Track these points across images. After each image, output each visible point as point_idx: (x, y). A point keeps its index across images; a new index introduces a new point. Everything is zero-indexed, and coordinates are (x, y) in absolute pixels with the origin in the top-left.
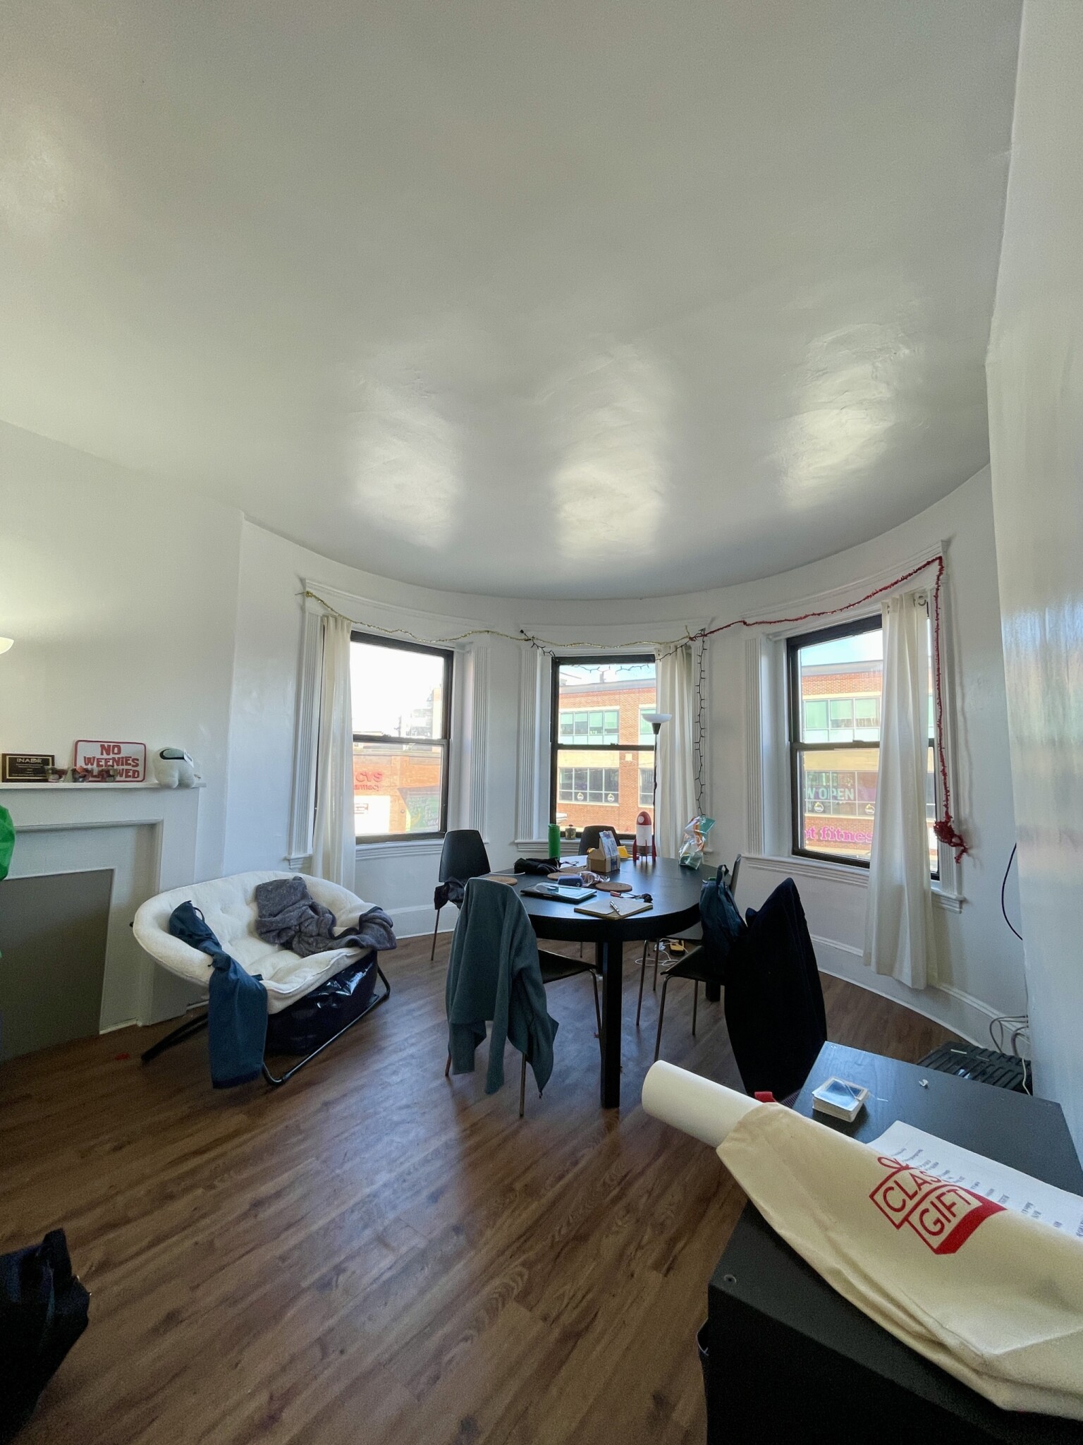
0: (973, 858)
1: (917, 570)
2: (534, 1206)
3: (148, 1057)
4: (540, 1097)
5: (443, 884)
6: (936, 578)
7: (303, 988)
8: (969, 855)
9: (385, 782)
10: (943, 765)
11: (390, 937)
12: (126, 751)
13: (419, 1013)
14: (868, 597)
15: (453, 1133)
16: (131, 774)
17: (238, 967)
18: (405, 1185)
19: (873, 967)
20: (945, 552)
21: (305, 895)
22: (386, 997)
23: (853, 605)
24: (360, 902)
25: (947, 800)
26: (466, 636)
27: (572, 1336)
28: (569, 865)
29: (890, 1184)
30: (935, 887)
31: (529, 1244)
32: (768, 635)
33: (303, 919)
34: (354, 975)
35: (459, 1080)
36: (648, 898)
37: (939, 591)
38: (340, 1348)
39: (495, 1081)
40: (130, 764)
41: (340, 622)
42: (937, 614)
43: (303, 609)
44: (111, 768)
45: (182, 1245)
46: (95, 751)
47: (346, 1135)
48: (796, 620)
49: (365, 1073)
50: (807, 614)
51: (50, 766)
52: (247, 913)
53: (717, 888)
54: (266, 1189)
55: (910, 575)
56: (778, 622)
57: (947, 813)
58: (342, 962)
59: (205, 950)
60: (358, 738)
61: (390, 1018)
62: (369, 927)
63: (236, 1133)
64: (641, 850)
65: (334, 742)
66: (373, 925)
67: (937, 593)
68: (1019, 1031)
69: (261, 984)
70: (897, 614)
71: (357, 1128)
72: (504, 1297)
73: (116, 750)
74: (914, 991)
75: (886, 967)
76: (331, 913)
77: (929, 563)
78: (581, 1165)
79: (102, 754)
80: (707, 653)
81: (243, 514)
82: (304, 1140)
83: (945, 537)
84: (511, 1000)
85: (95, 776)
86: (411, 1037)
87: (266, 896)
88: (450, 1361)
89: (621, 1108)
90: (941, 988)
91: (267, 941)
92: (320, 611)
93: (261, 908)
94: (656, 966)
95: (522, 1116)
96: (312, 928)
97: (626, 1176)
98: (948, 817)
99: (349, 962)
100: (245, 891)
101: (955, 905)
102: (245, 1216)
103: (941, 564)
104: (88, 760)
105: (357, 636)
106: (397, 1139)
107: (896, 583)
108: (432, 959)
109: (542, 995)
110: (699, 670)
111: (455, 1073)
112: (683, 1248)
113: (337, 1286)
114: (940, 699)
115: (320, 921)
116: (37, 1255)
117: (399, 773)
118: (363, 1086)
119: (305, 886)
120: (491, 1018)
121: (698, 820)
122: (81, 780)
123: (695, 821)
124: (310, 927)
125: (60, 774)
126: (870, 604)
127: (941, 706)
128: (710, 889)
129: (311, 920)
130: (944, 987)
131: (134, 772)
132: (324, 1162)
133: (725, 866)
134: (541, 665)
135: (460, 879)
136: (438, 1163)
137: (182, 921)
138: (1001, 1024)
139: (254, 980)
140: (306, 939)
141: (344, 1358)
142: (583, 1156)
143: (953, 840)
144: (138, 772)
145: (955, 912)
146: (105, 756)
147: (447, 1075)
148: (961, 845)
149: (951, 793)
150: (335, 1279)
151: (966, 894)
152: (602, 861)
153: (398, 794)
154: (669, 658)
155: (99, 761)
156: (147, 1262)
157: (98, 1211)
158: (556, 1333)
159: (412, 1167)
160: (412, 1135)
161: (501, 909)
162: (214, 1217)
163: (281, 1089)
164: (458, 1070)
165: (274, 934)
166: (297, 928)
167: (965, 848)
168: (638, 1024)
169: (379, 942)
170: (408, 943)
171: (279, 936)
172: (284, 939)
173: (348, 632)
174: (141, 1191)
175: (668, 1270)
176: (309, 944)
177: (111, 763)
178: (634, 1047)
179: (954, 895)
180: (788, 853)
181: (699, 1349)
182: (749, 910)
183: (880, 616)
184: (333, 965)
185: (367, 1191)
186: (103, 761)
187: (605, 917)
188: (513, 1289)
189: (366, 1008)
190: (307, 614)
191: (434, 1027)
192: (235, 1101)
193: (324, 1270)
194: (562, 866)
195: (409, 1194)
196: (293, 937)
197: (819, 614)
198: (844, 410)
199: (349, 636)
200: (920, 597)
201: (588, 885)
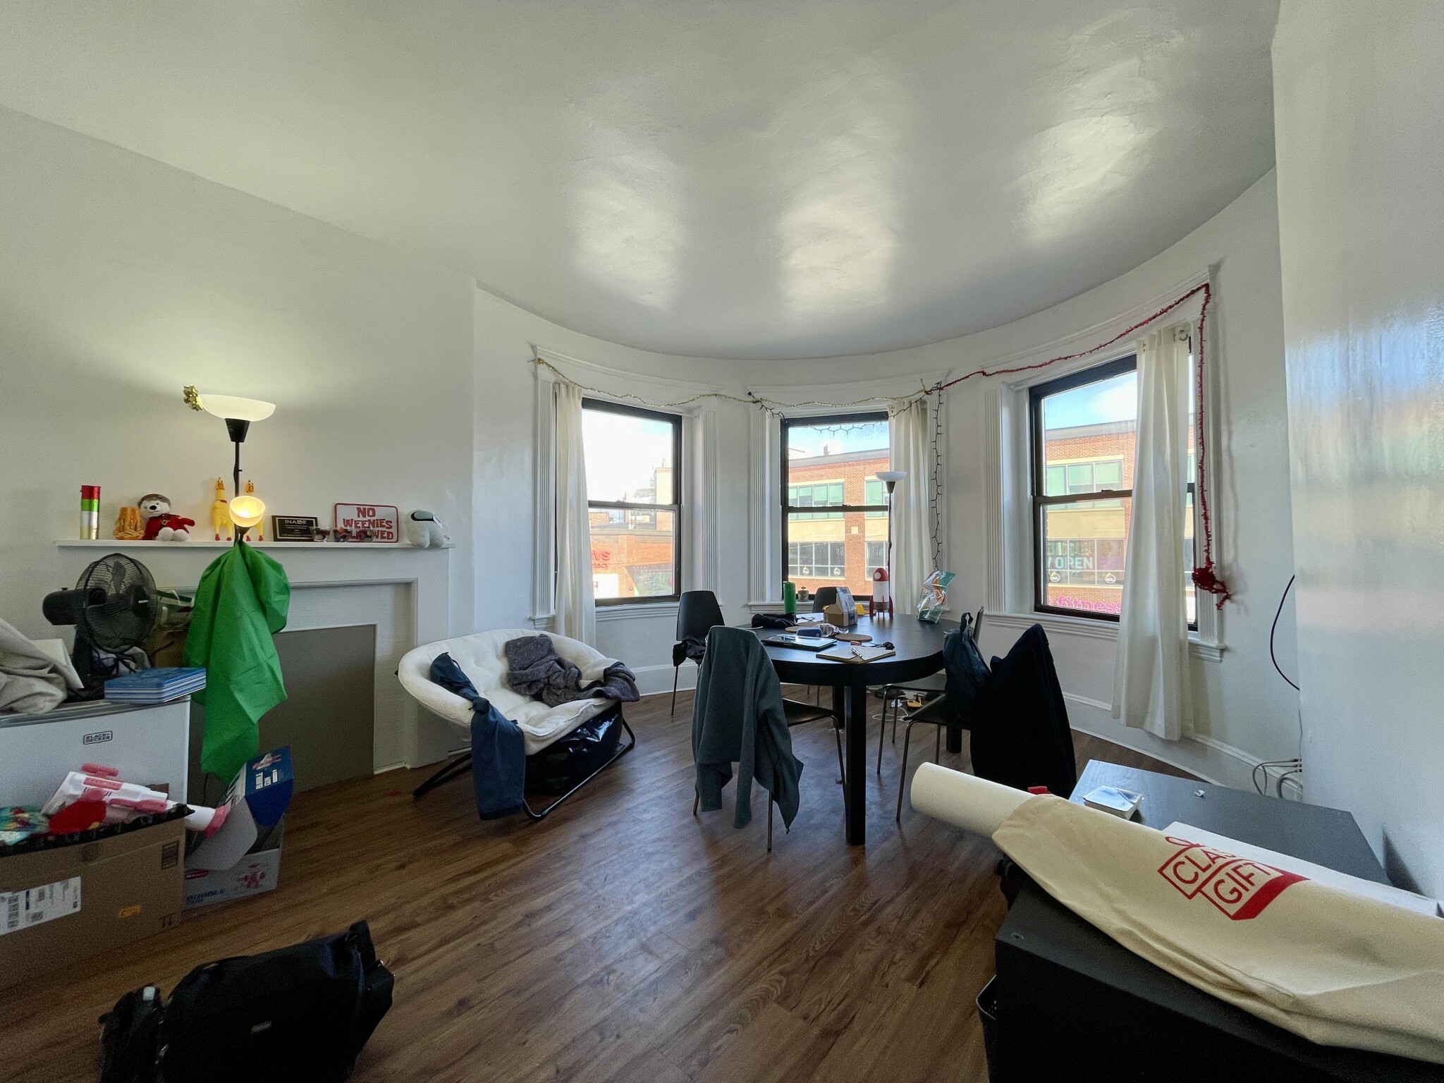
0: (1237, 604)
1: (1179, 301)
2: (787, 926)
3: (419, 793)
4: (787, 833)
5: (681, 642)
6: (1201, 307)
7: (555, 732)
8: (1232, 601)
9: (613, 560)
10: (1205, 509)
11: (634, 690)
12: (380, 513)
13: (663, 760)
14: (1122, 335)
15: (705, 863)
16: (385, 535)
17: (496, 711)
18: (664, 905)
19: (1123, 719)
20: (1213, 277)
21: (551, 651)
22: (631, 747)
23: (1104, 346)
24: (602, 657)
25: (1208, 545)
26: (693, 400)
27: (831, 1034)
28: (807, 621)
29: (1181, 858)
30: (1193, 637)
31: (784, 957)
32: (1009, 385)
33: (550, 673)
34: (601, 724)
35: (706, 817)
36: (889, 646)
37: (1204, 322)
38: (616, 1033)
39: (744, 815)
40: (384, 526)
41: (571, 389)
42: (1202, 348)
43: (535, 376)
44: (367, 529)
45: (467, 946)
46: (352, 514)
47: (604, 862)
48: (1041, 366)
49: (618, 811)
50: (1054, 358)
51: (315, 527)
52: (499, 667)
53: (961, 635)
54: (539, 903)
55: (1171, 307)
56: (1021, 369)
57: (1208, 559)
58: (590, 710)
59: (464, 696)
60: (593, 504)
61: (636, 764)
62: (612, 679)
63: (504, 858)
64: (877, 606)
65: (570, 507)
66: (617, 678)
67: (1202, 325)
68: (1286, 776)
69: (518, 727)
70: (1155, 352)
71: (614, 857)
72: (764, 998)
73: (371, 513)
74: (1167, 743)
75: (1137, 719)
76: (576, 668)
77: (1193, 292)
78: (831, 893)
79: (359, 517)
80: (943, 407)
81: (474, 280)
82: (565, 866)
83: (1213, 261)
84: (757, 741)
85: (354, 537)
86: (659, 780)
87: (516, 651)
88: (718, 1049)
89: (867, 845)
90: (1198, 739)
91: (519, 692)
92: (552, 378)
93: (511, 662)
94: (895, 720)
95: (769, 850)
96: (560, 681)
97: (876, 903)
98: (1209, 562)
99: (597, 711)
100: (496, 647)
101: (1214, 654)
102: (518, 925)
103: (1207, 291)
104: (347, 522)
105: (588, 403)
106: (653, 867)
107: (1154, 317)
108: (672, 714)
109: (787, 736)
110: (935, 426)
111: (704, 810)
112: (937, 964)
113: (608, 984)
114: (1203, 439)
115: (566, 676)
116: (346, 940)
117: (626, 551)
118: (616, 823)
119: (551, 643)
120: (737, 760)
121: (937, 575)
122: (342, 540)
123: (934, 576)
124: (558, 680)
125: (324, 534)
126: (1125, 342)
127: (1203, 445)
128: (954, 636)
129: (558, 673)
130: (1200, 738)
131: (389, 533)
132: (587, 884)
133: (969, 614)
134: (770, 426)
135: (697, 637)
136: (693, 888)
137: (440, 669)
138: (1265, 771)
139: (511, 724)
140: (554, 691)
141: (620, 1041)
142: (831, 886)
143: (1215, 586)
144: (392, 533)
145: (1214, 661)
146: (361, 518)
147: (695, 814)
148: (1224, 591)
149: (1213, 538)
150: (606, 978)
151: (1228, 642)
152: (839, 615)
153: (626, 571)
154: (903, 414)
155: (356, 522)
156: (439, 957)
157: (391, 917)
158: (816, 1031)
159: (668, 891)
160: (666, 864)
161: (744, 655)
162: (493, 924)
163: (539, 824)
164: (706, 808)
165: (525, 686)
166: (546, 680)
167: (1228, 594)
168: (879, 772)
169: (623, 694)
170: (650, 699)
171: (529, 687)
172: (534, 691)
173: (579, 399)
174: (424, 901)
175: (922, 984)
176: (558, 696)
177: (367, 525)
178: (876, 793)
179: (1214, 643)
180: (1031, 610)
181: (980, 1011)
182: (994, 658)
183: (1135, 356)
184: (582, 712)
185: (628, 908)
186: (360, 523)
187: (849, 662)
188: (772, 993)
189: (614, 755)
190: (540, 381)
191: (679, 772)
192: (502, 832)
193: (596, 970)
194: (799, 621)
195: (668, 912)
196: (542, 689)
197: (1066, 358)
198: (1105, 118)
199: (580, 402)
200: (1182, 331)
201: (827, 636)
